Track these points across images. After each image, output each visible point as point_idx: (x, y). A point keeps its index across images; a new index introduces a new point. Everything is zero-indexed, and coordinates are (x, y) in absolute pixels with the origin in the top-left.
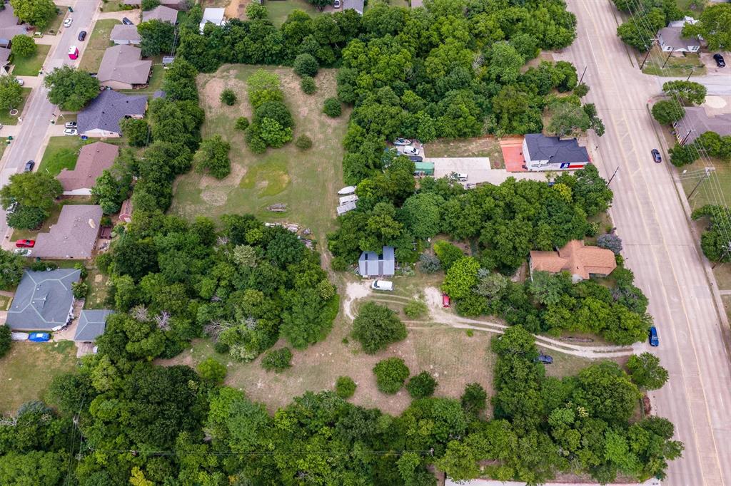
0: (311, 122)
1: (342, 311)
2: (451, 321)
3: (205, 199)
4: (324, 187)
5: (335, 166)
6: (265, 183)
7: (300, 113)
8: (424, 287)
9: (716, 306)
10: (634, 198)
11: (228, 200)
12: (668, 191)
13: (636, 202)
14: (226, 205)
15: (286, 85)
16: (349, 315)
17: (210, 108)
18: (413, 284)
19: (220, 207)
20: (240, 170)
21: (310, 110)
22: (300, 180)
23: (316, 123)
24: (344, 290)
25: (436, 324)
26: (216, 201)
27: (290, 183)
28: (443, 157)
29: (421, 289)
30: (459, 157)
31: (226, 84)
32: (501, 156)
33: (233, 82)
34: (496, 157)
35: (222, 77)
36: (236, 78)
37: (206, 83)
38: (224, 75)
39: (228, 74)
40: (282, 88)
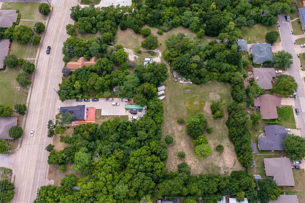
0: (179, 137)
1: (162, 53)
2: (126, 50)
3: (218, 96)
4: (171, 101)
5: (167, 112)
6: (195, 103)
7: (184, 143)
8: (134, 61)
9: (39, 55)
10: (48, 96)
11: (208, 95)
12: (33, 99)
13: (48, 94)
14: (209, 93)
15: (194, 162)
16: (160, 52)
17: (228, 146)
18: (138, 62)
19: (211, 92)
20: (207, 110)
21: (180, 144)
22: (181, 105)
23: (176, 136)
24: (162, 60)
25: (132, 49)
26: (213, 95)
27: (185, 103)
28: (121, 116)
29: (135, 60)
30: (114, 116)
31: (224, 163)
32: (96, 116)
33: (221, 165)
34: (98, 115)
35: (227, 168)
36: (220, 168)
37: (234, 164)
38: (227, 170)
39: (225, 171)
40: (195, 160)
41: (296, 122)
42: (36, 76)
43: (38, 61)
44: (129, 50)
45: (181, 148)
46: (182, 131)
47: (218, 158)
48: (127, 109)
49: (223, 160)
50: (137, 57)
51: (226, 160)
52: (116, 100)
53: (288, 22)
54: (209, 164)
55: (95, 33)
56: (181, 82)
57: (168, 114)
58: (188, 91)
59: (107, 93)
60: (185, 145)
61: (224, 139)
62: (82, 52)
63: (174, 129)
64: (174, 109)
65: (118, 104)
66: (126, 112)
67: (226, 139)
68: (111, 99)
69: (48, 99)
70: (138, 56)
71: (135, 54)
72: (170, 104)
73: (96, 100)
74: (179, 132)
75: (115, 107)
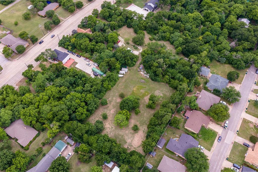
0: (113, 106)
1: (142, 51)
3: (162, 95)
4: (125, 81)
5: (118, 86)
6: (141, 91)
7: (114, 111)
8: (121, 47)
9: (69, 18)
11: (155, 91)
14: (157, 90)
15: (110, 127)
16: (141, 49)
17: (144, 131)
19: (159, 90)
20: (146, 99)
21: (110, 111)
22: (131, 87)
23: (112, 104)
24: (139, 54)
25: (124, 39)
26: (159, 92)
27: (134, 87)
28: (86, 73)
29: (122, 47)
31: (132, 141)
32: (71, 65)
33: (129, 141)
34: (73, 65)
35: (132, 146)
36: (126, 142)
37: (139, 146)
38: (130, 147)
39: (128, 146)
40: (113, 126)
41: (213, 146)
42: (57, 28)
43: (65, 22)
44: (122, 39)
45: (109, 113)
46: (118, 103)
47: (130, 135)
48: (93, 71)
49: (133, 139)
50: (124, 45)
51: (135, 140)
52: (91, 62)
53: (256, 74)
54: (120, 135)
55: (109, 21)
56: (142, 73)
57: (117, 88)
58: (142, 81)
59: (88, 55)
60: (114, 113)
61: (144, 125)
62: (92, 26)
63: (114, 99)
64: (124, 87)
65: (90, 65)
66: (91, 72)
67: (146, 126)
68: (88, 60)
69: (53, 43)
70: (126, 45)
71: (124, 43)
72: (124, 83)
73: (79, 56)
74: (116, 102)
75: (87, 66)
